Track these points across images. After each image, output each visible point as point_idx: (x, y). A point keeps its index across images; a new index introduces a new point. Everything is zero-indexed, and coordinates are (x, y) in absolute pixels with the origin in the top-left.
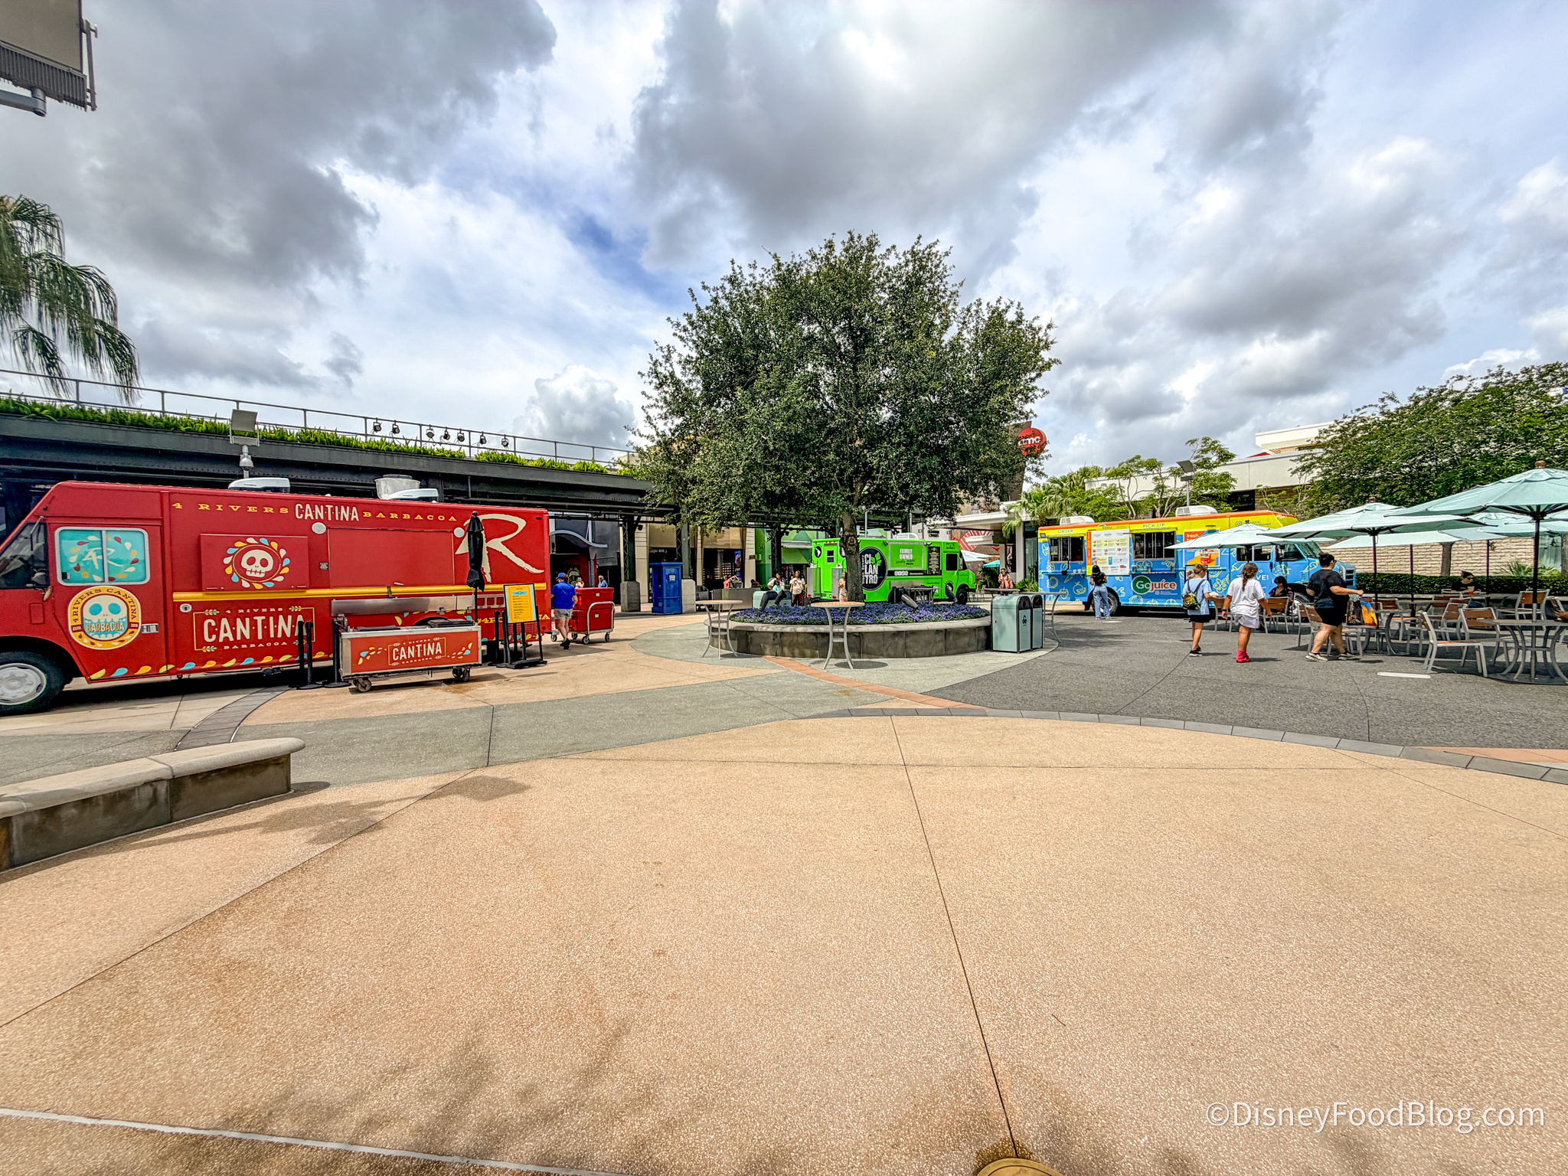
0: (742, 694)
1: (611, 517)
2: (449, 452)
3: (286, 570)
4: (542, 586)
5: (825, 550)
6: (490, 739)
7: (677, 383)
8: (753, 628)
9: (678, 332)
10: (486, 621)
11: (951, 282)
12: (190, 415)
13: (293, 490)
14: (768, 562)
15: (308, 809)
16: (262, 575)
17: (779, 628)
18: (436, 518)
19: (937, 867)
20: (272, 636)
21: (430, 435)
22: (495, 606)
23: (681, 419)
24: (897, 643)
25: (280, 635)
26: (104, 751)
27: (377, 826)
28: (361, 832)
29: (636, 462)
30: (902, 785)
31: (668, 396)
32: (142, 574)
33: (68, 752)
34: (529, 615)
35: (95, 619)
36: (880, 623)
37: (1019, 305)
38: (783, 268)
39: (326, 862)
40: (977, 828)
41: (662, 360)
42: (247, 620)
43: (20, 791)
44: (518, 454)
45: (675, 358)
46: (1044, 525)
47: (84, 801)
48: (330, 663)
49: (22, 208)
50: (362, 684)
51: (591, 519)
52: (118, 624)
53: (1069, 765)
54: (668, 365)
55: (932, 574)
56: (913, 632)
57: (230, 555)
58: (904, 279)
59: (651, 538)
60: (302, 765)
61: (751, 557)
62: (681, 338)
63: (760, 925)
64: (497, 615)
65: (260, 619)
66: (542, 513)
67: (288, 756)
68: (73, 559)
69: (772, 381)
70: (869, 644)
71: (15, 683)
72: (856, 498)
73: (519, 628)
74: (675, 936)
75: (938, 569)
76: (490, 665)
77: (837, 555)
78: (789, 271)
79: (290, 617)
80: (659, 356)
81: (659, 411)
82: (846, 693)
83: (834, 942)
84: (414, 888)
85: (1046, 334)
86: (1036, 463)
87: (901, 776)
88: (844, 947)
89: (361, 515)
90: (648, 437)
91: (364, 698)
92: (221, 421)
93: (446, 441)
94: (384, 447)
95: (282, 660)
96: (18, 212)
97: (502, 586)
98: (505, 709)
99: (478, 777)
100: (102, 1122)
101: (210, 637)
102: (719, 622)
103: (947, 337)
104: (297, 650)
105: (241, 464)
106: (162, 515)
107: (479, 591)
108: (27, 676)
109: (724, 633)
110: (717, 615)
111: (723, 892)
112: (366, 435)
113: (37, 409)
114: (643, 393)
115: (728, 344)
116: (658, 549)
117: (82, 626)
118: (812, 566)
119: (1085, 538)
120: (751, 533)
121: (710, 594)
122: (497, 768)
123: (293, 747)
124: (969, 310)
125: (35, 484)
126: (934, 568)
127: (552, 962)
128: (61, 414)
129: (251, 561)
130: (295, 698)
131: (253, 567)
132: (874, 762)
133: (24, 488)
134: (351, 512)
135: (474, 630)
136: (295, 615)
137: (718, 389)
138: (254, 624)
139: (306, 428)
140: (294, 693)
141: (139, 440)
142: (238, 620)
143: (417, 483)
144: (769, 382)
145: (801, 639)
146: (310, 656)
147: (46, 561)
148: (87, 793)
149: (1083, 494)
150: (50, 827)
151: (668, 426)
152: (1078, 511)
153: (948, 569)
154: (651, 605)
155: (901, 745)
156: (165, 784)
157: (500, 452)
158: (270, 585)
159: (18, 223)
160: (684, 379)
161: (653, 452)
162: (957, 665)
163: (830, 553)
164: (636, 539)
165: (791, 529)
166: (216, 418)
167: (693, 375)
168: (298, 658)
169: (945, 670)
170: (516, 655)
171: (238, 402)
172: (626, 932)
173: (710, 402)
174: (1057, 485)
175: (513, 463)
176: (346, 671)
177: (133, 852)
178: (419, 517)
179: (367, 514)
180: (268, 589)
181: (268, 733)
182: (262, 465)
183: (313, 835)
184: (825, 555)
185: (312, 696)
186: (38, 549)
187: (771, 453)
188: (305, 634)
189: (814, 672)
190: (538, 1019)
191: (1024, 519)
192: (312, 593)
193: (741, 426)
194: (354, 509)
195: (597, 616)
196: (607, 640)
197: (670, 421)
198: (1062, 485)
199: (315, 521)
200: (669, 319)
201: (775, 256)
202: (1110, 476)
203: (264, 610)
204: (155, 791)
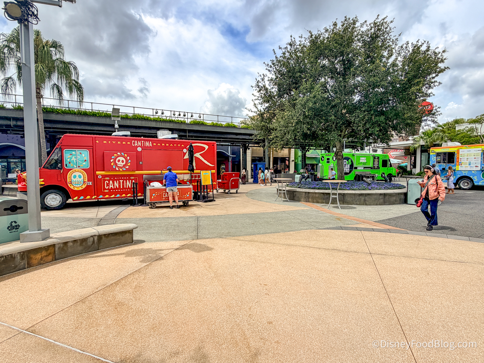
0: (293, 217)
1: (238, 144)
2: (181, 121)
3: (129, 164)
4: (214, 171)
5: (326, 158)
6: (197, 228)
7: (266, 89)
8: (296, 190)
9: (268, 68)
10: (194, 184)
11: (393, 35)
12: (100, 111)
13: (131, 136)
14: (300, 163)
15: (139, 249)
16: (122, 166)
17: (307, 190)
18: (177, 145)
19: (392, 302)
20: (125, 187)
21: (174, 115)
22: (197, 178)
23: (268, 104)
24: (361, 199)
25: (127, 187)
26: (78, 224)
27: (161, 258)
28: (157, 260)
29: (249, 122)
30: (370, 262)
31: (262, 95)
32: (87, 165)
33: (68, 223)
34: (209, 182)
35: (74, 180)
36: (353, 190)
37: (428, 42)
38: (313, 37)
39: (146, 270)
40: (410, 286)
41: (260, 80)
42: (118, 181)
43: (57, 236)
44: (204, 121)
45: (266, 79)
46: (432, 147)
47: (74, 241)
48: (143, 197)
49: (53, 44)
50: (153, 206)
51: (230, 145)
52: (81, 182)
53: (456, 261)
54: (263, 82)
55: (375, 169)
56: (369, 194)
57: (112, 159)
58: (369, 36)
59: (252, 153)
60: (136, 233)
61: (292, 161)
62: (269, 70)
63: (312, 317)
64: (198, 182)
65: (121, 181)
66: (214, 143)
67: (132, 230)
68: (68, 160)
69: (308, 85)
70: (348, 199)
71: (54, 200)
72: (342, 135)
73: (205, 187)
74: (275, 317)
75: (378, 167)
76: (195, 200)
77: (331, 160)
78: (316, 38)
79: (130, 181)
80: (259, 79)
81: (259, 101)
82: (339, 219)
83: (346, 330)
84: (176, 283)
85: (442, 55)
86: (433, 117)
87: (369, 258)
88: (351, 333)
89: (152, 144)
90: (255, 112)
91: (154, 210)
92: (109, 112)
93: (179, 117)
94: (159, 120)
95: (128, 196)
96: (52, 45)
97: (199, 171)
98: (202, 218)
99: (194, 243)
100: (84, 353)
101: (107, 187)
102: (282, 187)
103: (391, 60)
104: (132, 193)
105: (115, 127)
106: (93, 145)
107: (192, 172)
108: (57, 198)
109: (284, 192)
110: (281, 184)
111: (294, 300)
112: (153, 115)
113: (58, 111)
114: (253, 94)
115: (289, 72)
116: (255, 157)
117: (71, 182)
118: (320, 165)
119: (456, 153)
120: (293, 150)
121: (276, 176)
122: (201, 240)
123: (134, 227)
124: (402, 47)
125: (57, 135)
126: (376, 166)
127: (228, 319)
128: (64, 112)
129: (119, 161)
130: (132, 209)
131: (119, 163)
132: (355, 250)
133: (55, 136)
134: (149, 143)
135: (190, 187)
136: (132, 180)
137: (284, 90)
138: (120, 183)
139: (134, 114)
140: (132, 208)
141: (85, 120)
142: (115, 181)
143: (171, 132)
144: (307, 87)
145: (317, 195)
146: (137, 194)
147: (61, 161)
148: (75, 238)
149: (455, 132)
150: (65, 248)
151: (262, 108)
152: (451, 140)
153: (383, 166)
154: (253, 179)
155: (367, 244)
156: (97, 237)
157: (198, 120)
158: (124, 169)
159: (52, 49)
160: (269, 88)
161: (256, 118)
162: (390, 210)
163: (328, 159)
164: (247, 153)
165: (310, 149)
166: (107, 111)
167: (273, 85)
168: (133, 195)
169: (384, 212)
170: (204, 197)
171: (114, 105)
172: (255, 312)
173: (280, 96)
174: (440, 128)
175: (203, 124)
176: (148, 200)
177: (88, 259)
178: (171, 145)
179: (155, 144)
180: (124, 171)
181: (125, 221)
182: (122, 127)
183: (141, 260)
184: (326, 160)
185: (137, 209)
186: (59, 156)
187: (306, 116)
188: (135, 187)
189: (323, 209)
190: (225, 342)
191: (421, 144)
192: (137, 172)
193: (294, 105)
194: (151, 142)
195: (233, 183)
196: (237, 192)
197: (263, 105)
198: (443, 128)
199: (138, 147)
200: (264, 63)
201: (310, 32)
202: (470, 123)
203: (123, 178)
204: (94, 239)
